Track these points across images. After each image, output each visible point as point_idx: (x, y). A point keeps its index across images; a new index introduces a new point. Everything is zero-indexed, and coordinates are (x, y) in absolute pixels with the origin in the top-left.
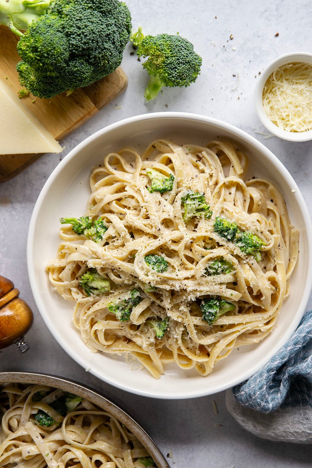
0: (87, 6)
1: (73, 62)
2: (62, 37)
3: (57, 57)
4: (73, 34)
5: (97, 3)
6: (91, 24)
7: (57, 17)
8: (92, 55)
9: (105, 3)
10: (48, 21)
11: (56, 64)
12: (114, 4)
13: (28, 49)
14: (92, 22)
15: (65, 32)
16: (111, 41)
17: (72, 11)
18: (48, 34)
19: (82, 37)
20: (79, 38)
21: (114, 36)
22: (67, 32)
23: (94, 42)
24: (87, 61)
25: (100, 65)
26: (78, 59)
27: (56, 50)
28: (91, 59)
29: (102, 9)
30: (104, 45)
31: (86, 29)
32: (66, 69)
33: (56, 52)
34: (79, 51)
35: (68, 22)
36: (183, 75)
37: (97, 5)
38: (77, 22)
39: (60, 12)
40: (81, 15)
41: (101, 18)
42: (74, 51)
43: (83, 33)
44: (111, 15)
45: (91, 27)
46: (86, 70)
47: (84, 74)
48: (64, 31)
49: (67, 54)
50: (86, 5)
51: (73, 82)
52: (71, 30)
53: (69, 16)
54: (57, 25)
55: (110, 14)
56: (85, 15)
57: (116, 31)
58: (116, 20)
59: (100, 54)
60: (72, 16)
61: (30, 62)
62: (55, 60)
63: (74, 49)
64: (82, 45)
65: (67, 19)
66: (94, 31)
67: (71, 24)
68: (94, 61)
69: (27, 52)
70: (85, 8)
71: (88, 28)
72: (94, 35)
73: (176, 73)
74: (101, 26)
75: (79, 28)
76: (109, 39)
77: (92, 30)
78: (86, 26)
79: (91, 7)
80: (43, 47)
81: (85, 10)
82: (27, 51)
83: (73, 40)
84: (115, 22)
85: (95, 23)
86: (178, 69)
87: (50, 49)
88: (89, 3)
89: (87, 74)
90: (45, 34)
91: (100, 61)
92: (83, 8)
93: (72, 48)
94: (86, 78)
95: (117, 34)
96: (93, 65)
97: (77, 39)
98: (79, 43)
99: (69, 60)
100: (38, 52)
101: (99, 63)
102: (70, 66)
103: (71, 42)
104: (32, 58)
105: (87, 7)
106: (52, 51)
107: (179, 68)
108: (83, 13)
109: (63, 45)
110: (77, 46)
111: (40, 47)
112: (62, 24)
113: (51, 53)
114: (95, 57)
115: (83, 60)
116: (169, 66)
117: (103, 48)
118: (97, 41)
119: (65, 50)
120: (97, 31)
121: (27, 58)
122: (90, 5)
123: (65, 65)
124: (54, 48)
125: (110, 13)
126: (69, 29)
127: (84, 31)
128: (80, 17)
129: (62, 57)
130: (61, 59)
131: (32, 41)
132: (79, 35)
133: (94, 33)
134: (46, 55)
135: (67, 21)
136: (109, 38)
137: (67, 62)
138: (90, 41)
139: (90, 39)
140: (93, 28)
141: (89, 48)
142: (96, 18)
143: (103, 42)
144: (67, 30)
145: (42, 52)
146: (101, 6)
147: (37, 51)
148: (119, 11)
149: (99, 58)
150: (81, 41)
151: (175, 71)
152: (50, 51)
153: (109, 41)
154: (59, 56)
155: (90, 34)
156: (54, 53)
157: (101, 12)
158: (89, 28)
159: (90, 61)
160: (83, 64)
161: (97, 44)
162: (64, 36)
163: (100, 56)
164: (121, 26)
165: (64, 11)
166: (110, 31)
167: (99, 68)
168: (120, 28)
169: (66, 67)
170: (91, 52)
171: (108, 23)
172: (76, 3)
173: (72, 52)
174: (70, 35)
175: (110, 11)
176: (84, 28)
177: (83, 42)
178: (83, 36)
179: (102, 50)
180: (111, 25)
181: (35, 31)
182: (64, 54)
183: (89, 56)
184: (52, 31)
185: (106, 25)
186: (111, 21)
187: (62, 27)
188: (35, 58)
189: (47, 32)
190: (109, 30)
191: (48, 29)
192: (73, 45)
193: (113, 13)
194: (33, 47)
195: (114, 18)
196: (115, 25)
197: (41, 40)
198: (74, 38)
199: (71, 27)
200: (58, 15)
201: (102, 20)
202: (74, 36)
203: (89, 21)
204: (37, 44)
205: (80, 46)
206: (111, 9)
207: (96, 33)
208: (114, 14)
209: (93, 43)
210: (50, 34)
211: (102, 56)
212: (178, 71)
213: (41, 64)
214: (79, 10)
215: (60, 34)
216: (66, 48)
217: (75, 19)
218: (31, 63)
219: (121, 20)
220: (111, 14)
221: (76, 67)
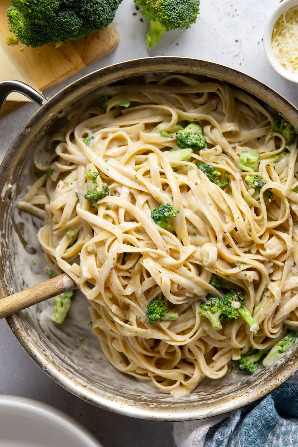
1: (63, 13)
3: (47, 5)
8: (83, 8)
11: (45, 12)
24: (77, 13)
25: (90, 19)
26: (68, 10)
28: (81, 11)
32: (55, 19)
34: (70, 2)
36: (183, 15)
42: (65, 1)
46: (76, 23)
47: (73, 26)
49: (57, 4)
51: (61, 33)
59: (91, 8)
62: (44, 8)
68: (84, 14)
73: (175, 14)
86: (177, 10)
89: (76, 27)
91: (91, 15)
94: (74, 31)
96: (83, 18)
99: (59, 10)
101: (89, 17)
102: (59, 16)
104: (22, 4)
107: (178, 8)
114: (86, 10)
115: (74, 11)
116: (167, 8)
117: (95, 2)
121: (16, 3)
123: (54, 15)
129: (52, 5)
130: (51, 7)
134: (36, 2)
137: (56, 12)
149: (90, 12)
151: (174, 12)
154: (49, 5)
159: (80, 13)
160: (73, 16)
163: (91, 10)
167: (89, 22)
169: (55, 16)
170: (83, 4)
179: (94, 4)
182: (54, 3)
183: (79, 8)
188: (25, 3)
211: (93, 11)
212: (177, 12)
213: (30, 11)
218: (20, 8)
221: (65, 18)
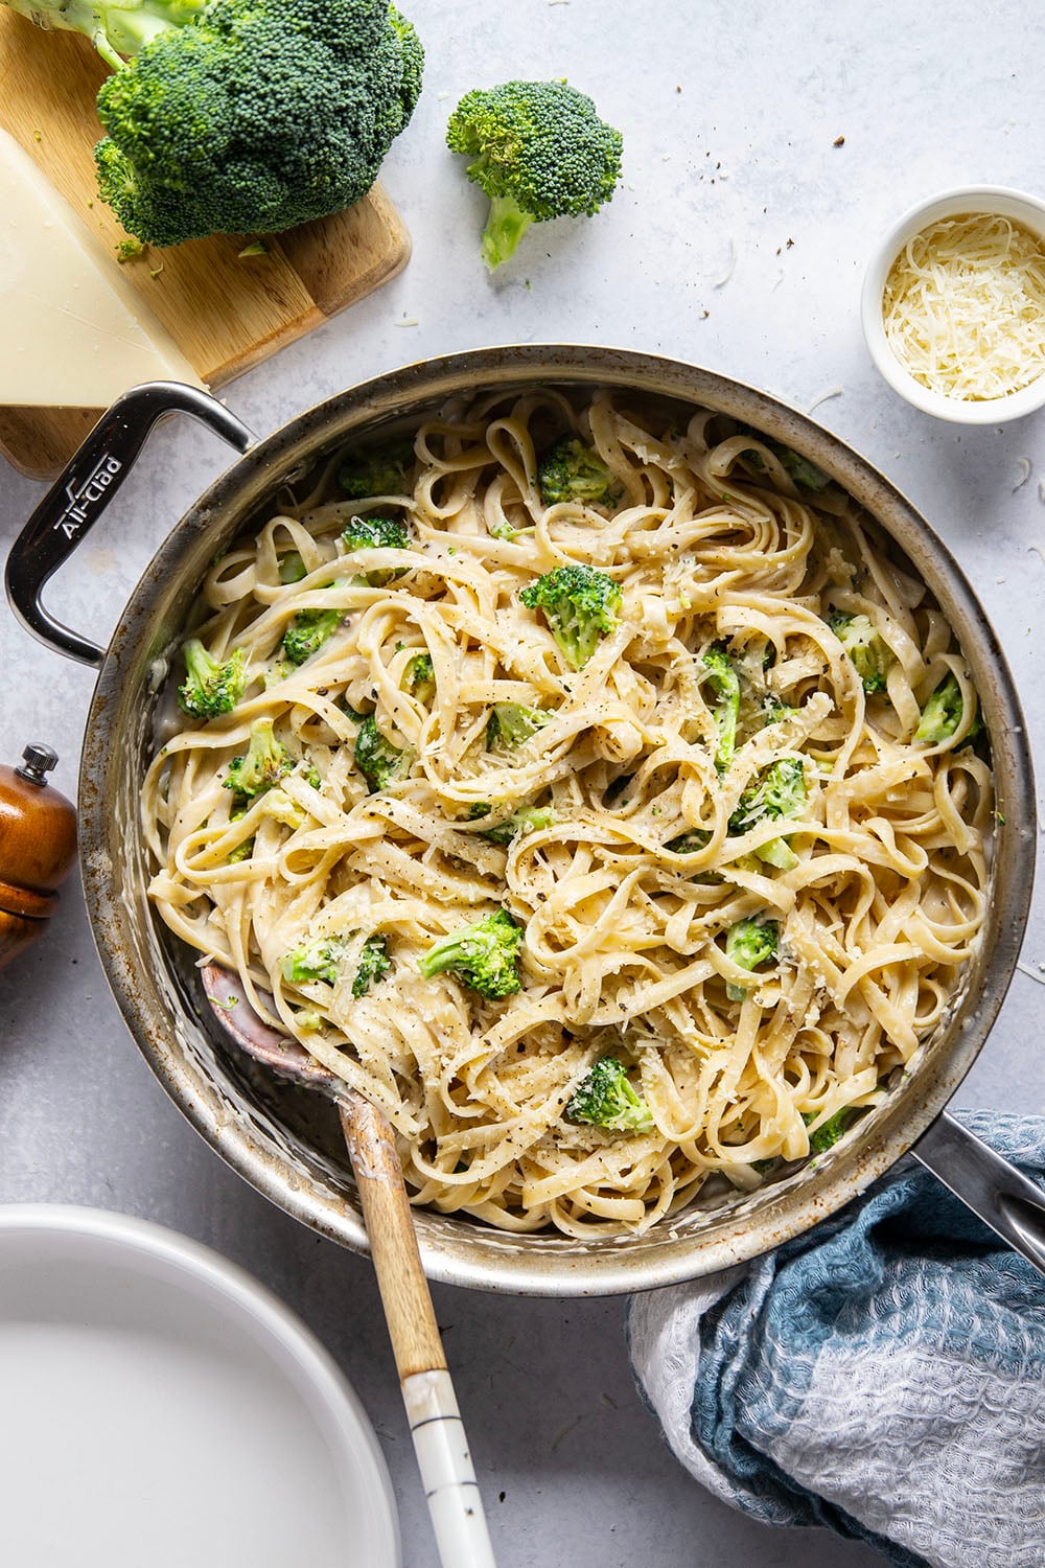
0: (297, 24)
1: (236, 166)
2: (217, 94)
3: (195, 144)
4: (247, 93)
5: (325, 20)
6: (299, 73)
7: (217, 40)
8: (291, 155)
9: (348, 25)
10: (188, 46)
11: (189, 162)
12: (373, 32)
13: (124, 108)
14: (303, 70)
15: (228, 82)
16: (349, 127)
17: (255, 29)
18: (181, 78)
19: (269, 103)
20: (261, 104)
21: (359, 117)
22: (234, 83)
23: (300, 121)
24: (274, 168)
25: (307, 184)
26: (250, 158)
27: (196, 126)
28: (285, 164)
29: (336, 41)
30: (326, 134)
31: (282, 83)
32: (217, 180)
33: (194, 129)
34: (257, 139)
35: (240, 57)
37: (324, 27)
38: (263, 62)
39: (226, 29)
40: (277, 46)
41: (329, 64)
42: (243, 136)
43: (274, 93)
44: (359, 60)
45: (298, 80)
46: (269, 194)
47: (263, 201)
48: (225, 79)
49: (223, 141)
50: (295, 20)
51: (229, 215)
52: (245, 79)
53: (244, 43)
54: (208, 61)
55: (356, 57)
56: (287, 46)
57: (369, 102)
58: (371, 73)
59: (311, 156)
60: (254, 44)
61: (127, 143)
62: (188, 149)
63: (242, 132)
64: (266, 124)
65: (240, 49)
66: (304, 93)
67: (247, 64)
68: (293, 172)
69: (122, 116)
70: (293, 30)
71: (288, 83)
72: (302, 105)
74: (327, 85)
75: (266, 79)
76: (343, 122)
77: (299, 90)
78: (285, 77)
79: (307, 30)
80: (163, 112)
81: (290, 35)
82: (122, 112)
83: (244, 106)
84: (369, 79)
85: (311, 73)
87: (179, 118)
88: (305, 19)
89: (270, 204)
90: (173, 77)
91: (310, 174)
92: (285, 29)
93: (240, 129)
94: (264, 214)
95: (369, 110)
96: (289, 181)
97: (256, 107)
98: (260, 117)
99: (228, 159)
100: (148, 121)
101: (305, 180)
102: (226, 174)
103: (238, 110)
104: (131, 135)
105: (298, 28)
106: (185, 125)
108: (283, 41)
109: (217, 114)
110: (252, 124)
111: (156, 110)
112: (227, 61)
113: (180, 130)
114: (297, 162)
115: (265, 163)
116: (534, 163)
117: (323, 141)
118: (309, 122)
119: (220, 128)
120: (312, 93)
121: (117, 132)
122: (304, 24)
123: (214, 169)
124: (192, 119)
125: (359, 53)
126: (238, 75)
127: (277, 87)
128: (274, 51)
129: (210, 145)
131: (138, 89)
132: (262, 97)
133: (303, 99)
134: (167, 133)
135: (238, 53)
136: (343, 118)
137: (220, 161)
138: (290, 119)
139: (289, 111)
140: (301, 86)
141: (285, 134)
142: (316, 59)
143: (325, 126)
144: (233, 78)
145: (158, 124)
146: (335, 30)
147: (145, 118)
148: (385, 53)
149: (309, 165)
150: (266, 112)
152: (179, 124)
153: (342, 126)
154: (200, 143)
155: (291, 100)
156: (190, 131)
157: (334, 47)
158: (292, 84)
159: (283, 169)
160: (262, 174)
161: (308, 130)
162: (224, 92)
163: (312, 160)
164: (384, 94)
165: (234, 28)
166: (348, 101)
167: (304, 192)
168: (379, 96)
169: (215, 173)
170: (289, 147)
171: (346, 78)
172: (270, 11)
173: (237, 136)
174: (240, 92)
175: (360, 48)
176: (277, 82)
177: (268, 116)
178: (272, 101)
179: (320, 147)
180: (354, 86)
181: (150, 66)
182: (215, 138)
183: (280, 156)
184: (193, 75)
185: (342, 83)
186: (358, 74)
187: (222, 66)
188: (140, 135)
189: (180, 73)
190: (347, 97)
191: (184, 66)
192: (242, 119)
193: (366, 54)
194: (139, 107)
195: (368, 69)
196: (368, 87)
197: (161, 92)
198: (247, 102)
199: (244, 72)
200: (219, 34)
201: (332, 70)
202: (249, 97)
203: (295, 65)
204: (148, 101)
205: (262, 125)
206: (361, 43)
207: (308, 98)
208: (369, 58)
209: (295, 123)
210: (186, 79)
211: (318, 163)
213: (151, 155)
214: (274, 32)
215: (213, 83)
216: (224, 125)
217: (260, 54)
218: (127, 146)
219: (387, 76)
220: (361, 57)
221: (242, 179)
